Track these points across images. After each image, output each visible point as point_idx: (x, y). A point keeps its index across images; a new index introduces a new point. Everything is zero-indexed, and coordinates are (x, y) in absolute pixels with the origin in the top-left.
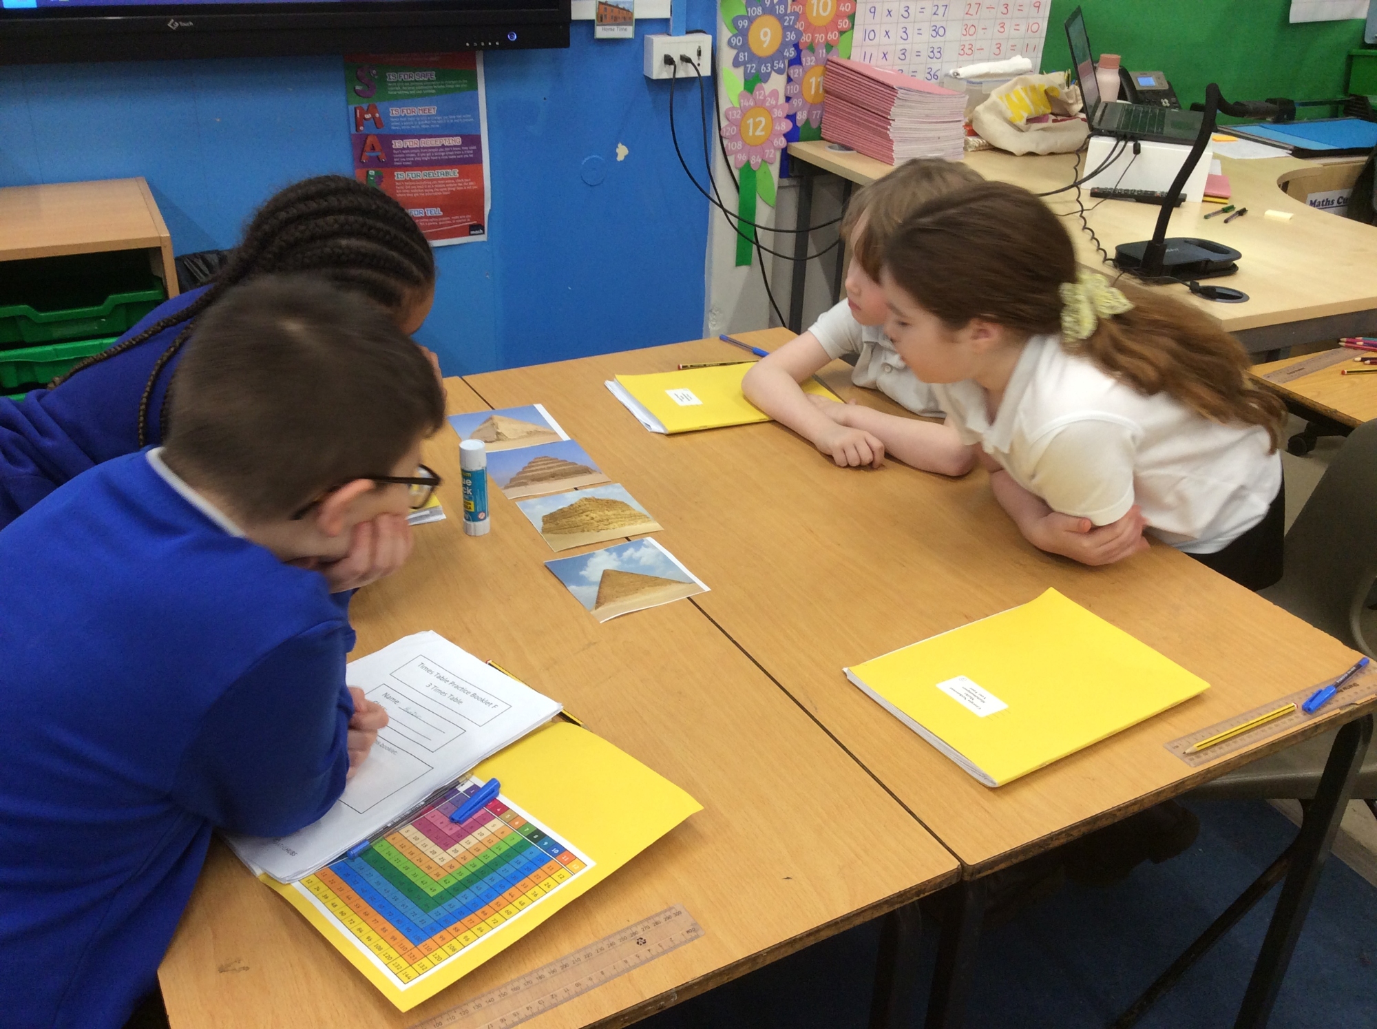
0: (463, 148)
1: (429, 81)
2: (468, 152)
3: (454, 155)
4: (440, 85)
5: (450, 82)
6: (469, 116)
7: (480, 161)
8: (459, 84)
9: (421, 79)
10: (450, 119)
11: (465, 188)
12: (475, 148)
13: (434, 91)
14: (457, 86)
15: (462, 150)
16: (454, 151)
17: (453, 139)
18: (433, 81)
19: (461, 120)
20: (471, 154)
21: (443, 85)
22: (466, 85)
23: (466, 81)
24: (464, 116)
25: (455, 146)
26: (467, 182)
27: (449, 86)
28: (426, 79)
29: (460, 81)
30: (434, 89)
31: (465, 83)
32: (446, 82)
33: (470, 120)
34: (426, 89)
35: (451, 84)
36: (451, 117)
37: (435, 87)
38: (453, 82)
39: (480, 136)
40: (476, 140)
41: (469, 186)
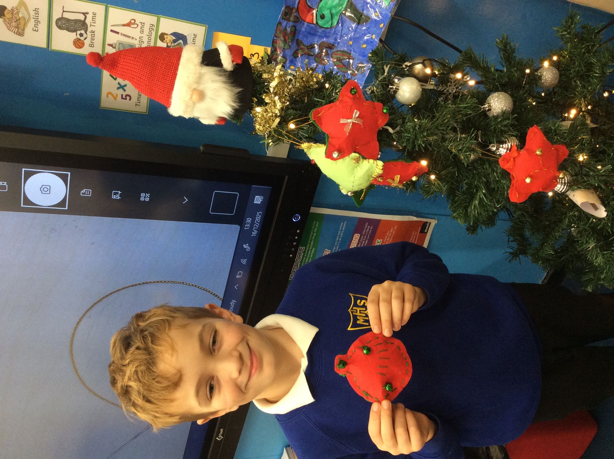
0: (363, 233)
1: (304, 252)
2: (368, 230)
3: (365, 241)
4: (310, 244)
5: (311, 236)
6: (342, 224)
7: (379, 221)
8: (314, 229)
9: (301, 258)
10: (338, 241)
11: (392, 236)
12: (367, 223)
13: (314, 249)
14: (315, 231)
15: (365, 235)
16: (363, 240)
17: (354, 239)
18: (306, 249)
19: (343, 232)
20: (370, 228)
21: (311, 242)
22: (318, 223)
23: (315, 222)
24: (340, 229)
25: (359, 240)
26: (389, 234)
27: (314, 236)
28: (302, 254)
29: (313, 227)
30: (312, 250)
31: (316, 223)
32: (310, 239)
33: (345, 225)
34: (310, 255)
35: (313, 235)
36: (337, 239)
37: (311, 249)
38: (312, 233)
39: (359, 218)
40: (363, 221)
41: (392, 232)
